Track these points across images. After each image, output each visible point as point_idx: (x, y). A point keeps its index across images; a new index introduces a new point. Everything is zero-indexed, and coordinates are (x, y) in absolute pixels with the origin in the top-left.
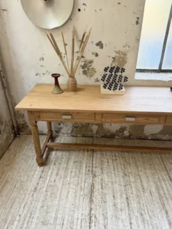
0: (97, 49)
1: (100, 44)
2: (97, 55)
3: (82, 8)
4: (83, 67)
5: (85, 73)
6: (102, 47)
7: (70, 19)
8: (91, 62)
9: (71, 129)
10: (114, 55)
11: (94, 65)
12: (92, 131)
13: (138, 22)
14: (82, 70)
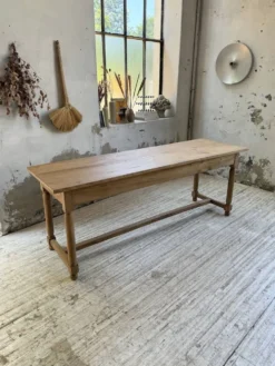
0: (266, 101)
3: (258, 68)
4: (252, 115)
7: (247, 77)
8: (260, 111)
12: (250, 179)
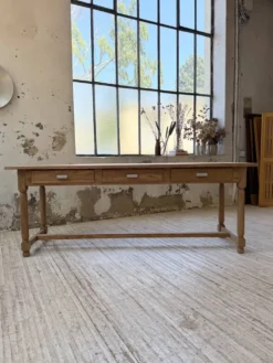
1: (39, 126)
2: (37, 135)
5: (26, 151)
6: (42, 128)
9: (11, 220)
10: (54, 135)
11: (35, 144)
13: (71, 109)
14: (23, 149)
